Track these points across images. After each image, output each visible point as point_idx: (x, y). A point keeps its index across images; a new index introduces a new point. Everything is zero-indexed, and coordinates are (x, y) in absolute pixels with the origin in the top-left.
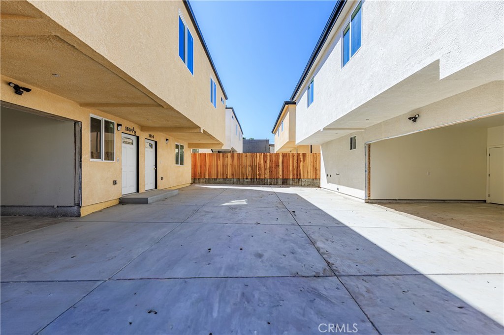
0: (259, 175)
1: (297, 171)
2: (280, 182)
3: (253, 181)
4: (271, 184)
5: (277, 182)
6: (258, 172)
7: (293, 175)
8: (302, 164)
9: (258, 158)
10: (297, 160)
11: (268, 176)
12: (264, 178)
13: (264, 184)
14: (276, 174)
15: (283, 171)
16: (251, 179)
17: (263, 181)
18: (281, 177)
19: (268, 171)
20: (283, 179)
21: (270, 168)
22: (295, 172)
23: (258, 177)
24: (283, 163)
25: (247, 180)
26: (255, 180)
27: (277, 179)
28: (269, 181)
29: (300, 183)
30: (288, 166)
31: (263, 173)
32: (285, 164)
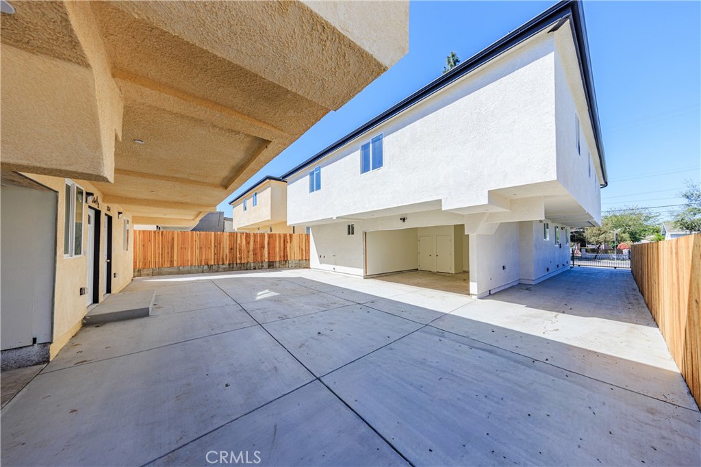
0: (241, 259)
1: (284, 252)
2: (266, 265)
3: (231, 266)
4: (255, 269)
5: (262, 266)
6: (238, 256)
7: (280, 257)
8: (288, 245)
9: (239, 239)
10: (284, 241)
11: (251, 260)
12: (246, 261)
13: (247, 269)
14: (261, 256)
15: (269, 253)
16: (229, 264)
17: (245, 265)
18: (266, 260)
19: (251, 253)
20: (269, 262)
21: (254, 250)
22: (282, 254)
23: (238, 261)
24: (268, 244)
25: (224, 266)
26: (235, 265)
27: (262, 262)
28: (252, 265)
29: (287, 266)
30: (274, 248)
31: (245, 257)
32: (271, 246)
